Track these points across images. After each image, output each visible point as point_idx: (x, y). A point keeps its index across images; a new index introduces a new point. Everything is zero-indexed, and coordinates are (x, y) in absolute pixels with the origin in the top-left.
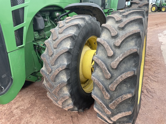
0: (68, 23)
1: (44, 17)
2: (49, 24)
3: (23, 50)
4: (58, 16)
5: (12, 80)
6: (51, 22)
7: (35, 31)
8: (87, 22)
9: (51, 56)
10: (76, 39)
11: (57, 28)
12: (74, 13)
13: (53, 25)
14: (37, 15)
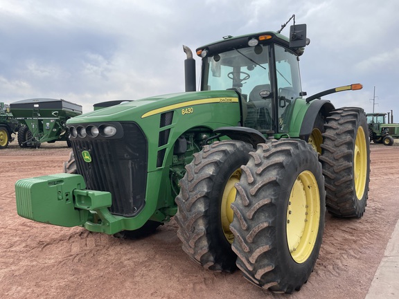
0: (214, 148)
1: (188, 139)
2: (192, 148)
3: (161, 172)
4: (205, 139)
5: (145, 202)
6: (194, 145)
7: (174, 154)
8: (238, 149)
9: (191, 181)
10: (221, 166)
11: (201, 152)
12: (226, 136)
13: (197, 149)
14: (180, 137)
